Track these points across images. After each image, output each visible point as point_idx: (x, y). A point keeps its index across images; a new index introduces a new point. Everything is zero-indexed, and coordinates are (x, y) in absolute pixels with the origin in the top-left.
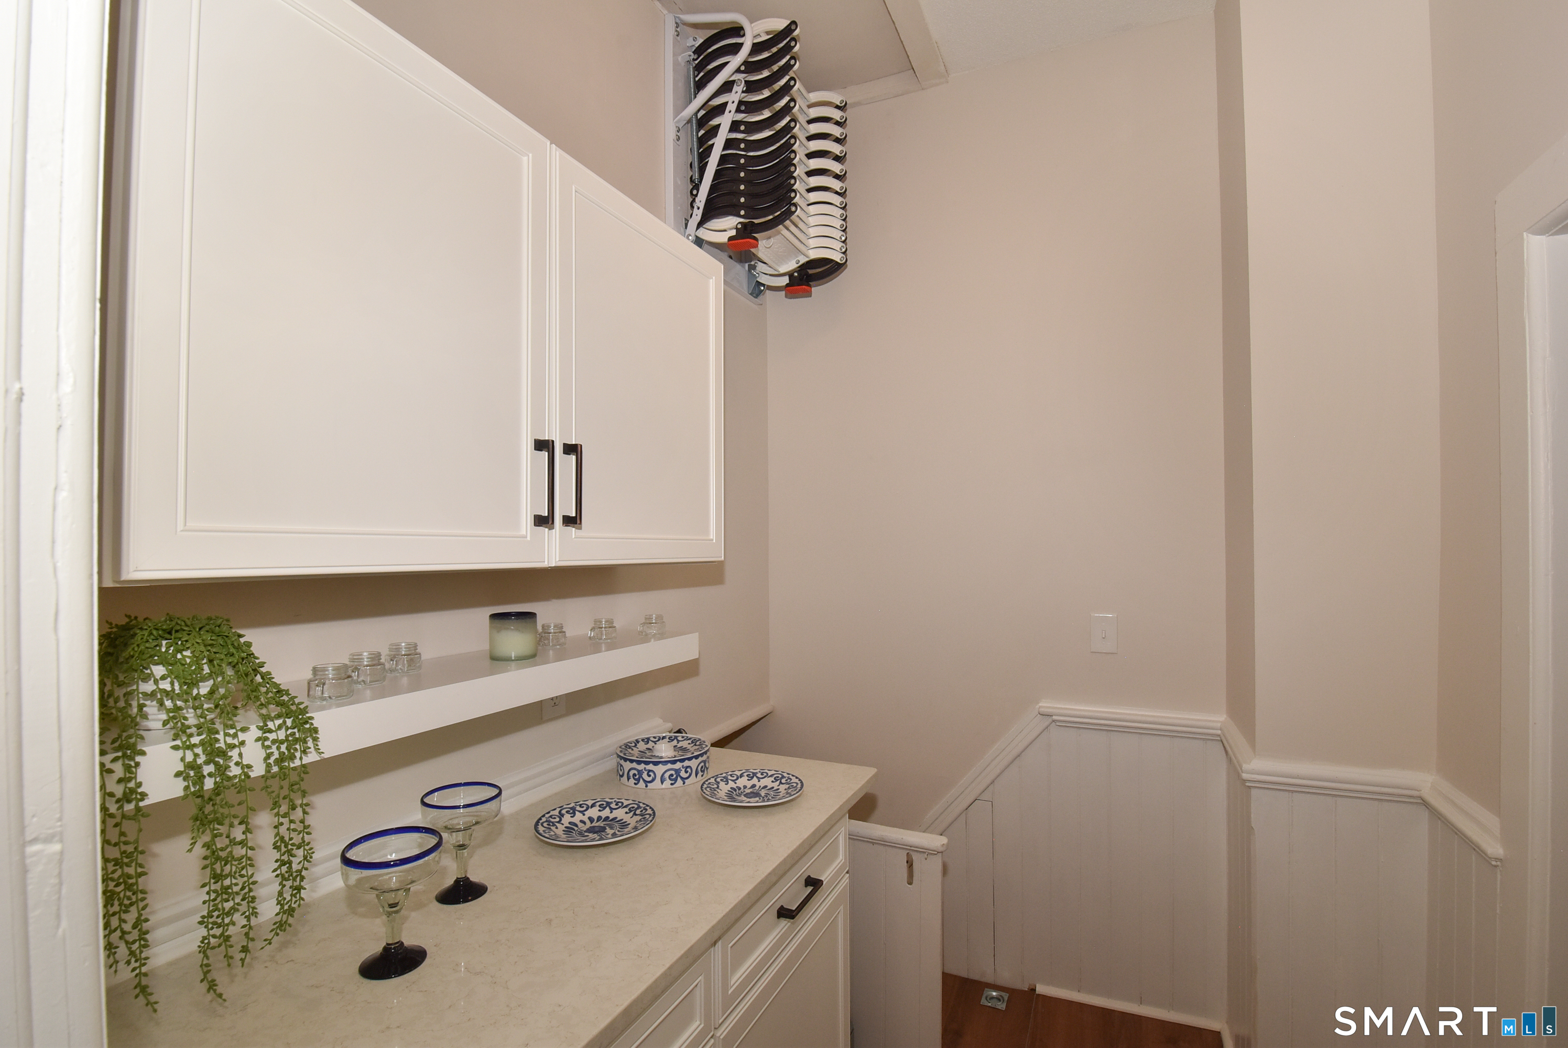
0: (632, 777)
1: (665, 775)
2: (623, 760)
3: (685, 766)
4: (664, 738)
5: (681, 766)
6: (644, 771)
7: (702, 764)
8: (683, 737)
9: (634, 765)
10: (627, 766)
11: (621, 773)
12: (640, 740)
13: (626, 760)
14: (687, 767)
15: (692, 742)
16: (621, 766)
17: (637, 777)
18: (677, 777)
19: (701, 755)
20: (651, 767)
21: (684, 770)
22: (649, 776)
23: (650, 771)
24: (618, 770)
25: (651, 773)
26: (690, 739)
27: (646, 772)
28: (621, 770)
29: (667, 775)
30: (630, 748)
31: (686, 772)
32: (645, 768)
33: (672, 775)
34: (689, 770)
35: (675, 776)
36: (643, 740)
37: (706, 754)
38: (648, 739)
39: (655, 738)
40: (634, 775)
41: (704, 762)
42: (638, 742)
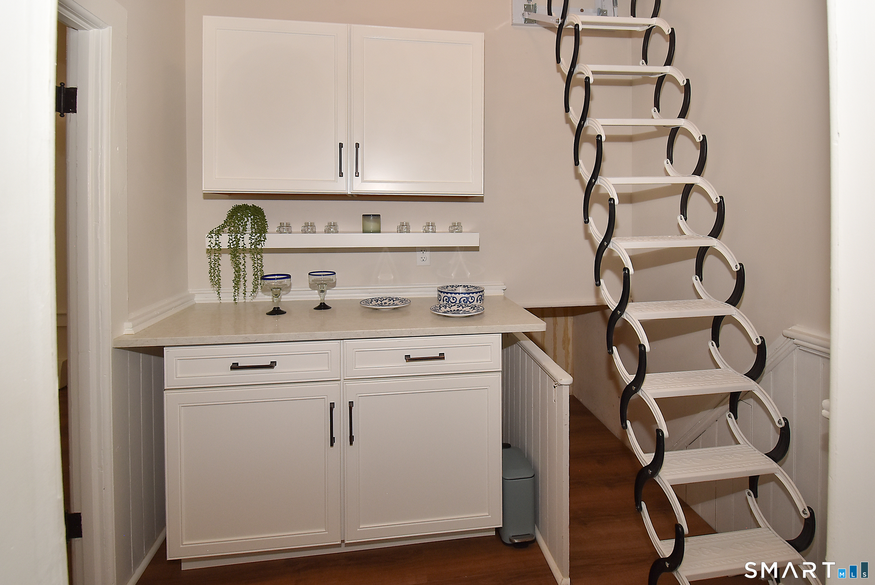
0: (445, 300)
1: (461, 300)
2: (440, 292)
3: (471, 296)
4: (461, 286)
5: (469, 296)
6: (451, 297)
7: (480, 297)
8: (470, 286)
9: (445, 294)
10: (443, 295)
11: (440, 299)
12: (449, 286)
13: (441, 292)
14: (472, 297)
15: (475, 288)
16: (440, 295)
17: (448, 300)
18: (467, 301)
19: (479, 292)
20: (453, 295)
21: (470, 298)
22: (454, 300)
23: (454, 297)
24: (438, 298)
25: (454, 298)
26: (474, 287)
27: (452, 298)
28: (440, 297)
29: (462, 300)
30: (444, 288)
31: (472, 299)
32: (451, 296)
33: (465, 300)
34: (473, 298)
35: (466, 301)
36: (450, 286)
37: (482, 292)
38: (453, 286)
39: (456, 285)
40: (446, 299)
41: (481, 296)
42: (448, 287)
